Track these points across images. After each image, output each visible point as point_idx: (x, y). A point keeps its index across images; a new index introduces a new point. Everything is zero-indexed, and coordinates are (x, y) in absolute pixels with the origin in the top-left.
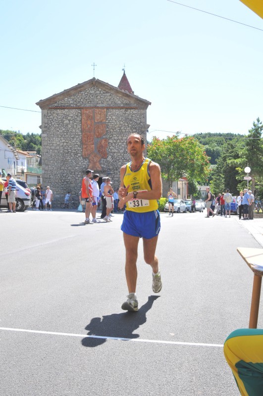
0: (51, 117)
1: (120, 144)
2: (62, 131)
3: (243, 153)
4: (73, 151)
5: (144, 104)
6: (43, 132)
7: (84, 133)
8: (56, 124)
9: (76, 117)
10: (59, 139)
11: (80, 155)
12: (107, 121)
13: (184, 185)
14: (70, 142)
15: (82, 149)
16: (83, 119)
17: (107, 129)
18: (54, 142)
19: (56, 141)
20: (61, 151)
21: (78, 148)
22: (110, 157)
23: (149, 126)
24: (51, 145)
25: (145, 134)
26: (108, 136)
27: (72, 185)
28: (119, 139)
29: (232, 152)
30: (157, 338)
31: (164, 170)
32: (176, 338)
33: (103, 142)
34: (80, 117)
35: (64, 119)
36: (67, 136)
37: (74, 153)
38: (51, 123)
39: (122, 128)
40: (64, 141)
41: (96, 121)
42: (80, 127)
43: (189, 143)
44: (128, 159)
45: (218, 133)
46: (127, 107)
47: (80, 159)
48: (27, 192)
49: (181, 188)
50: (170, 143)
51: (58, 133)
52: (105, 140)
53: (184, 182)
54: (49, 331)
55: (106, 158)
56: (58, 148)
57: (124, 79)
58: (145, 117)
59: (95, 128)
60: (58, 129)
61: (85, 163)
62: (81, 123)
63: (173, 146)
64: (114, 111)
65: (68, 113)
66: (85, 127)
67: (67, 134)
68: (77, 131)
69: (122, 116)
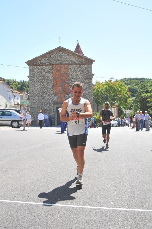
0: (35, 71)
2: (41, 79)
3: (151, 90)
4: (48, 91)
5: (91, 61)
6: (30, 80)
7: (54, 80)
8: (38, 75)
9: (49, 70)
10: (40, 84)
11: (52, 93)
12: (68, 73)
13: (115, 110)
14: (46, 86)
15: (54, 90)
16: (54, 72)
17: (69, 77)
18: (37, 86)
19: (38, 85)
20: (41, 91)
21: (51, 89)
22: (71, 94)
23: (93, 75)
24: (35, 87)
25: (92, 80)
26: (69, 81)
27: (48, 111)
29: (145, 89)
30: (103, 206)
31: (103, 101)
32: (115, 206)
33: (66, 85)
34: (52, 70)
35: (43, 72)
37: (49, 92)
38: (35, 74)
39: (78, 76)
40: (43, 85)
41: (62, 73)
42: (52, 76)
43: (118, 85)
45: (136, 78)
46: (80, 64)
47: (52, 96)
48: (21, 116)
50: (107, 84)
51: (39, 80)
52: (68, 84)
53: (115, 108)
55: (68, 95)
56: (39, 89)
57: (78, 47)
58: (91, 69)
59: (61, 77)
60: (39, 78)
61: (56, 98)
62: (53, 74)
63: (109, 87)
64: (72, 66)
65: (45, 68)
66: (55, 76)
67: (44, 81)
68: (50, 79)
69: (77, 69)
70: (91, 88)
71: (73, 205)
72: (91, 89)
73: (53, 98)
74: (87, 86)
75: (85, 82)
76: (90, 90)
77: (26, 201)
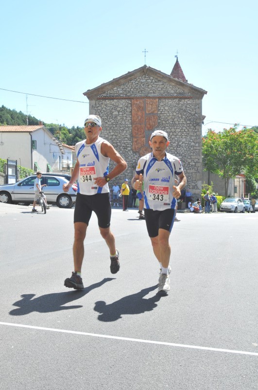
0: (99, 108)
1: (173, 137)
2: (110, 123)
4: (123, 145)
5: (200, 93)
7: (134, 126)
8: (104, 115)
9: (126, 108)
10: (108, 132)
11: (130, 149)
12: (159, 112)
13: (241, 182)
14: (119, 135)
15: (132, 142)
16: (133, 111)
17: (159, 121)
19: (104, 133)
21: (128, 141)
23: (204, 117)
25: (200, 126)
28: (171, 132)
30: (239, 348)
31: (220, 166)
34: (130, 108)
35: (114, 110)
36: (116, 128)
37: (123, 146)
39: (176, 120)
40: (113, 133)
41: (147, 112)
42: (129, 118)
43: (248, 136)
44: (181, 153)
46: (181, 97)
47: (130, 154)
48: (75, 187)
49: (238, 186)
50: (227, 136)
51: (107, 125)
53: (241, 179)
54: (114, 335)
57: (177, 66)
58: (200, 108)
59: (146, 120)
60: (107, 121)
61: (135, 158)
62: (131, 115)
63: (230, 140)
64: (167, 101)
65: (117, 104)
66: (135, 119)
67: (116, 126)
68: (127, 123)
69: (175, 107)
70: (198, 141)
71: (183, 343)
72: (199, 143)
73: (130, 158)
74: (193, 138)
75: (188, 131)
76: (197, 145)
77: (95, 333)
